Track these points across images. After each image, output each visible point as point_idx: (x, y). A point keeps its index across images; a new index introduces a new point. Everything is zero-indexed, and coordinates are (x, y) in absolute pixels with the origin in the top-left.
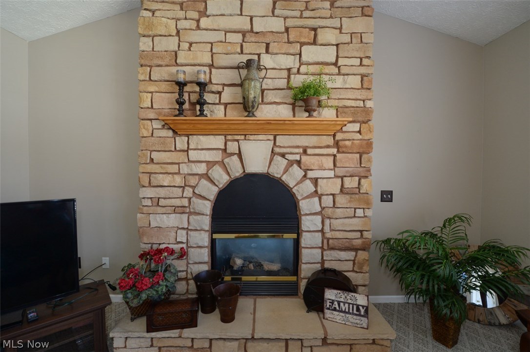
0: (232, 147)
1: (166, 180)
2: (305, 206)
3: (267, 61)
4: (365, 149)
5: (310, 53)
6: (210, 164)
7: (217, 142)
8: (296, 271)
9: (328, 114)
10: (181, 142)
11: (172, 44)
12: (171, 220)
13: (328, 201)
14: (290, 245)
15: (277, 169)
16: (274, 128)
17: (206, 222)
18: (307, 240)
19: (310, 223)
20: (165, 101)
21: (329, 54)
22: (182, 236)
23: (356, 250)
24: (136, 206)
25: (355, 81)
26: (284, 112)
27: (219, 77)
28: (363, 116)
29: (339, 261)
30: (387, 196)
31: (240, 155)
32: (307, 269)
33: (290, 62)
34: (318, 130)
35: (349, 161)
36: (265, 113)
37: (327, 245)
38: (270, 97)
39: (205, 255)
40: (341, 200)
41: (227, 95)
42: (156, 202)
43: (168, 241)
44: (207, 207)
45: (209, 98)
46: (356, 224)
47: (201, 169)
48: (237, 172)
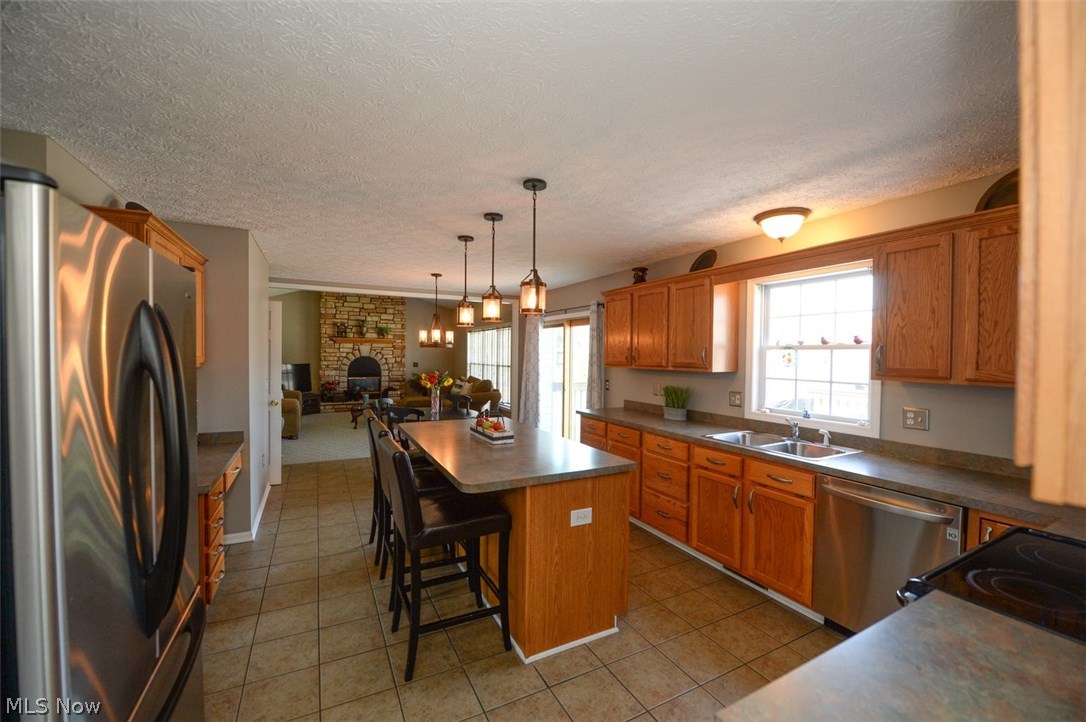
0: (356, 347)
1: (331, 359)
2: (382, 367)
3: (369, 318)
4: (403, 348)
5: (384, 317)
6: (348, 353)
7: (351, 345)
8: (380, 390)
9: (390, 337)
10: (337, 346)
11: (334, 311)
12: (333, 373)
13: (390, 366)
14: (377, 381)
15: (373, 355)
16: (371, 341)
17: (346, 373)
18: (383, 379)
19: (385, 373)
20: (327, 330)
21: (391, 317)
22: (337, 378)
23: (400, 381)
24: (320, 368)
25: (399, 326)
26: (375, 336)
27: (351, 323)
28: (402, 337)
29: (396, 385)
30: (416, 365)
31: (359, 350)
32: (383, 389)
33: (376, 319)
34: (388, 342)
35: (398, 352)
36: (368, 335)
37: (391, 380)
38: (370, 330)
39: (346, 385)
40: (395, 365)
41: (354, 330)
42: (327, 366)
43: (331, 380)
44: (346, 368)
45: (348, 330)
46: (400, 373)
47: (344, 355)
48: (358, 356)
